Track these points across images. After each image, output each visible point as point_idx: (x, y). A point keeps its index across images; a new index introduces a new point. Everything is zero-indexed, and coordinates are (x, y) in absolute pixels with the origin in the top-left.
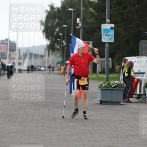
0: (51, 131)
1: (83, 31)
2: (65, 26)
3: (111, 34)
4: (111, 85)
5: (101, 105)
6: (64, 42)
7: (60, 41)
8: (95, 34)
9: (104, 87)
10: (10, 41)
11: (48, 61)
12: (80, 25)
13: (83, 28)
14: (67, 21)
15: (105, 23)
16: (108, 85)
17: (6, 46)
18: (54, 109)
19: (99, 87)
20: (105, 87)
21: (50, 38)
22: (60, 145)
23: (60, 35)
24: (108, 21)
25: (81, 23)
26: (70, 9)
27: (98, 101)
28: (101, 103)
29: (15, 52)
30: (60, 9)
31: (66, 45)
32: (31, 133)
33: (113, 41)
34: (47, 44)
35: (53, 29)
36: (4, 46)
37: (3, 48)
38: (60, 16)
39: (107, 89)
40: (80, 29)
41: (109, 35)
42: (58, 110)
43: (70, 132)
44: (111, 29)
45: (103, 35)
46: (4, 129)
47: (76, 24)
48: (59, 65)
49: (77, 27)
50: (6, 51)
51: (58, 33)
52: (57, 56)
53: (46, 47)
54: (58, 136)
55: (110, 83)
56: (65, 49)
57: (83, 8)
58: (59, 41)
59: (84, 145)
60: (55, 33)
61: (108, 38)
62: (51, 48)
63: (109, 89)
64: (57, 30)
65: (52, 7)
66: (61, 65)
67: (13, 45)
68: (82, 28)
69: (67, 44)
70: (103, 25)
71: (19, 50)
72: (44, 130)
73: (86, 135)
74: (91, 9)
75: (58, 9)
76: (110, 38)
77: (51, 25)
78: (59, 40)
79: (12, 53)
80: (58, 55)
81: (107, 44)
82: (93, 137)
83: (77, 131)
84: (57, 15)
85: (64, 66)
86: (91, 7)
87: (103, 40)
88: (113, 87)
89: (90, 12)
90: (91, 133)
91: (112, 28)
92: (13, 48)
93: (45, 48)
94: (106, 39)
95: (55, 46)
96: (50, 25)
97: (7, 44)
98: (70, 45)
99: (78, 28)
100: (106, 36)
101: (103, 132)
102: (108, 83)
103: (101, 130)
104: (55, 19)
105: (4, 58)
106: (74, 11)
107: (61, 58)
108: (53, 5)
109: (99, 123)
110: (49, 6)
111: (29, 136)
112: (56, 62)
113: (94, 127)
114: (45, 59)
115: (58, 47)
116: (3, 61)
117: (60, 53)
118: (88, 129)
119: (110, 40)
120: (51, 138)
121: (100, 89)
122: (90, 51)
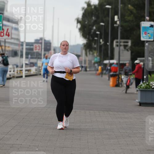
0: (87, 135)
1: (121, 29)
2: (102, 24)
3: (151, 32)
4: (151, 86)
5: (140, 107)
6: (101, 40)
7: (98, 40)
8: (135, 33)
9: (143, 88)
10: (45, 40)
11: (85, 61)
12: (118, 23)
13: (122, 26)
14: (104, 19)
15: (144, 21)
16: (148, 86)
17: (40, 45)
18: (91, 111)
19: (139, 88)
20: (145, 88)
21: (88, 37)
22: (97, 149)
23: (97, 34)
24: (147, 18)
25: (119, 21)
26: (107, 6)
27: (138, 102)
28: (141, 104)
29: (50, 52)
30: (97, 6)
31: (103, 44)
32: (67, 137)
33: (152, 40)
34: (84, 43)
35: (90, 27)
36: (39, 46)
37: (38, 48)
38: (97, 13)
39: (146, 90)
40: (118, 27)
41: (148, 34)
42: (95, 112)
43: (108, 135)
44: (150, 27)
45: (142, 33)
46: (38, 132)
47: (114, 22)
48: (96, 65)
49: (115, 25)
50: (40, 50)
51: (95, 31)
52: (94, 56)
53: (83, 46)
54: (95, 139)
55: (150, 84)
56: (103, 48)
57: (121, 5)
58: (96, 40)
59: (122, 149)
60: (93, 31)
61: (147, 36)
62: (88, 47)
63: (149, 90)
64: (94, 28)
65: (89, 5)
66: (99, 65)
67: (48, 44)
68: (120, 26)
69: (105, 43)
70: (142, 23)
71: (54, 50)
72: (80, 134)
73: (124, 139)
74: (129, 6)
75: (95, 6)
76: (150, 36)
77: (88, 23)
78: (96, 38)
79: (47, 53)
80: (95, 54)
81: (146, 43)
82: (132, 140)
83: (115, 134)
84: (94, 13)
85: (102, 66)
86: (130, 4)
87: (142, 39)
88: (153, 87)
89: (129, 10)
90: (130, 137)
91: (152, 26)
92: (48, 48)
93: (82, 48)
94: (145, 37)
95: (92, 45)
96: (86, 23)
97: (41, 43)
98: (108, 44)
99: (116, 27)
100: (145, 34)
101: (142, 135)
102: (147, 83)
103: (140, 133)
104: (92, 16)
105: (39, 58)
106: (112, 8)
107: (98, 58)
108: (90, 2)
109: (139, 125)
110: (86, 3)
111: (65, 140)
112: (93, 62)
113: (133, 130)
114: (82, 59)
115: (95, 46)
116: (37, 61)
117: (97, 53)
118: (127, 132)
119: (149, 38)
120: (88, 142)
121: (139, 90)
122: (129, 50)
